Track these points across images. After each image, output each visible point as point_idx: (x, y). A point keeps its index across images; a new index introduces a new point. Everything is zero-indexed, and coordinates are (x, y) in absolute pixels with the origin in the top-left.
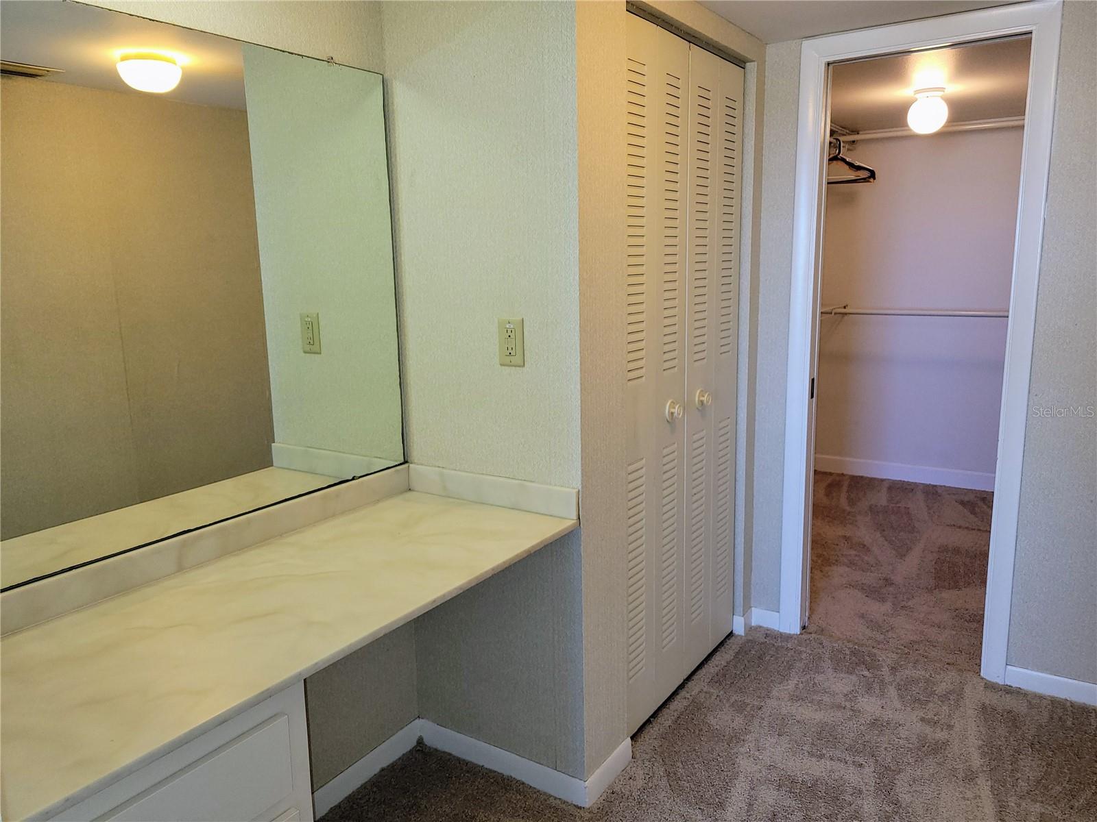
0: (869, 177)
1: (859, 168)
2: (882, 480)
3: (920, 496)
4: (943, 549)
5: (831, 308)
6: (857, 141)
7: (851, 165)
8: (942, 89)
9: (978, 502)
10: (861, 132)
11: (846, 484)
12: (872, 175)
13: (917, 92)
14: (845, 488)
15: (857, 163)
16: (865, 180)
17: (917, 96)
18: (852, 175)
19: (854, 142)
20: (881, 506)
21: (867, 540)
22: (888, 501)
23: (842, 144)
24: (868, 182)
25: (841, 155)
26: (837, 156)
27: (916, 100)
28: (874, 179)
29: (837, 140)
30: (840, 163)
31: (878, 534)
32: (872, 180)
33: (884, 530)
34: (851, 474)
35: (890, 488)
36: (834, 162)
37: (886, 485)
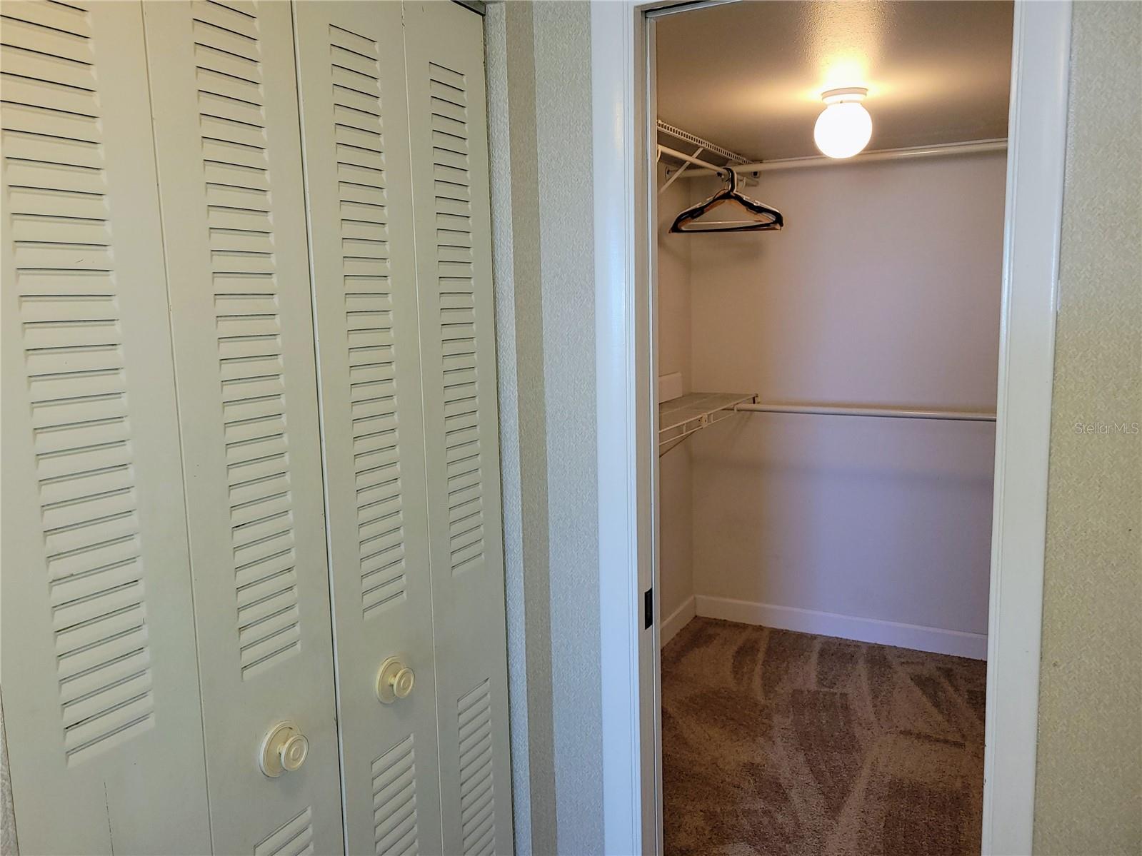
0: (774, 223)
1: (760, 210)
2: (814, 637)
3: (862, 668)
4: (897, 789)
5: (732, 404)
6: (760, 172)
7: (749, 206)
8: (863, 91)
9: (942, 680)
10: (764, 161)
11: (763, 646)
12: (779, 219)
13: (827, 94)
14: (761, 656)
15: (757, 203)
16: (767, 226)
17: (828, 101)
18: (750, 219)
19: (755, 173)
20: (809, 691)
21: (785, 773)
22: (820, 681)
23: (736, 175)
24: (774, 229)
25: (735, 192)
26: (729, 192)
27: (826, 108)
28: (781, 225)
29: (729, 170)
30: (735, 203)
31: (801, 757)
32: (778, 226)
33: (810, 749)
34: (771, 626)
35: (822, 654)
36: (726, 201)
37: (817, 646)
